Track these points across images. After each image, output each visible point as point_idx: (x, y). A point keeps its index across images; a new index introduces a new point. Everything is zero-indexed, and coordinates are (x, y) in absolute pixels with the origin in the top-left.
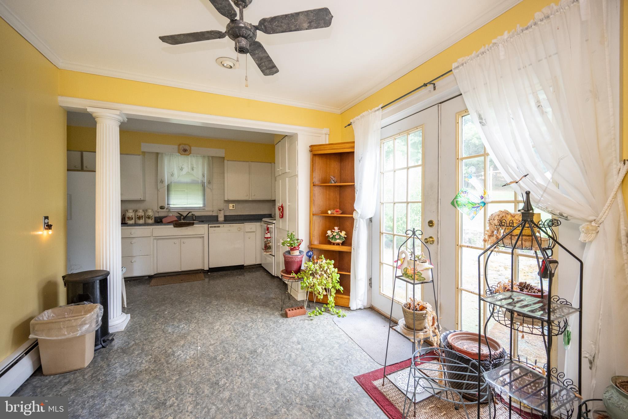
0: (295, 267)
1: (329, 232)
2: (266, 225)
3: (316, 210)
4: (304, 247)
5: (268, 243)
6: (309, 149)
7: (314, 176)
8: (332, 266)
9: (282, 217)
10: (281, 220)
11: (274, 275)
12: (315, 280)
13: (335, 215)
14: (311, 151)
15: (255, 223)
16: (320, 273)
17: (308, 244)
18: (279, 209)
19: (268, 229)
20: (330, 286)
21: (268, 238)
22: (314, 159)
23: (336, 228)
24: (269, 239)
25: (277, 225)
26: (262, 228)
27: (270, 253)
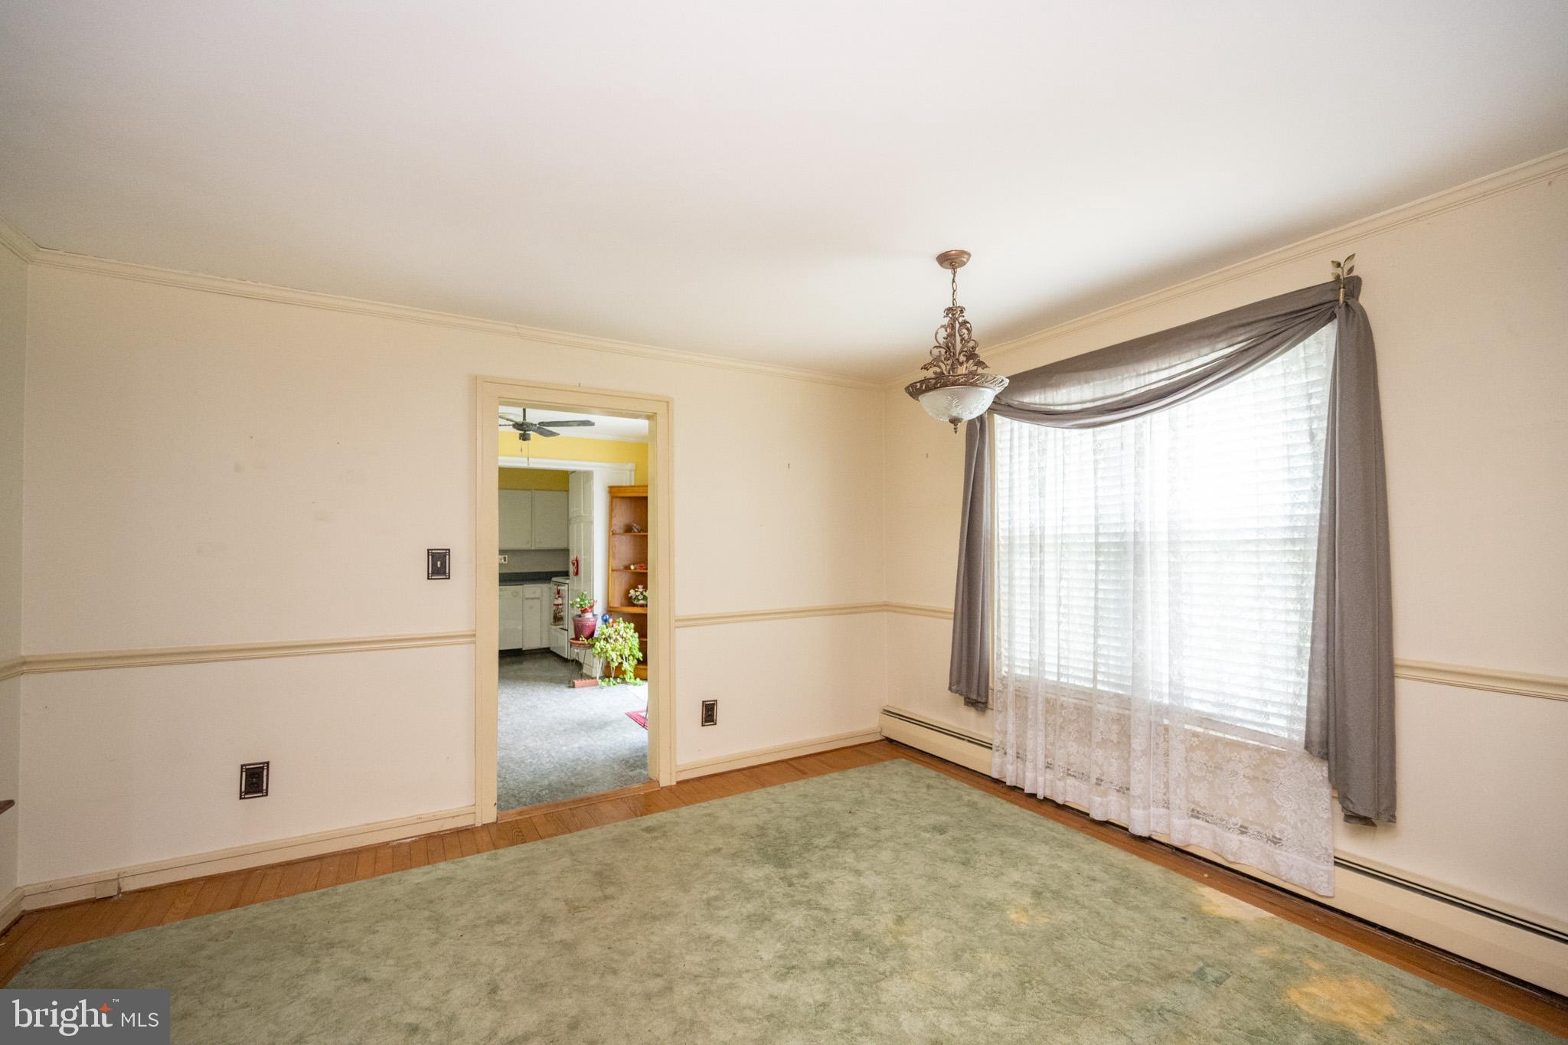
0: (587, 632)
1: (632, 592)
2: (555, 587)
3: (618, 563)
4: (599, 609)
5: (559, 612)
6: (608, 489)
7: (613, 523)
8: (632, 631)
9: (577, 573)
10: (575, 577)
11: (566, 657)
12: (608, 646)
13: (639, 571)
14: (610, 492)
15: (541, 585)
16: (614, 637)
17: (606, 606)
18: (574, 564)
19: (558, 592)
20: (627, 653)
21: (558, 605)
22: (614, 502)
23: (640, 586)
24: (560, 607)
25: (569, 586)
26: (551, 592)
27: (561, 627)
